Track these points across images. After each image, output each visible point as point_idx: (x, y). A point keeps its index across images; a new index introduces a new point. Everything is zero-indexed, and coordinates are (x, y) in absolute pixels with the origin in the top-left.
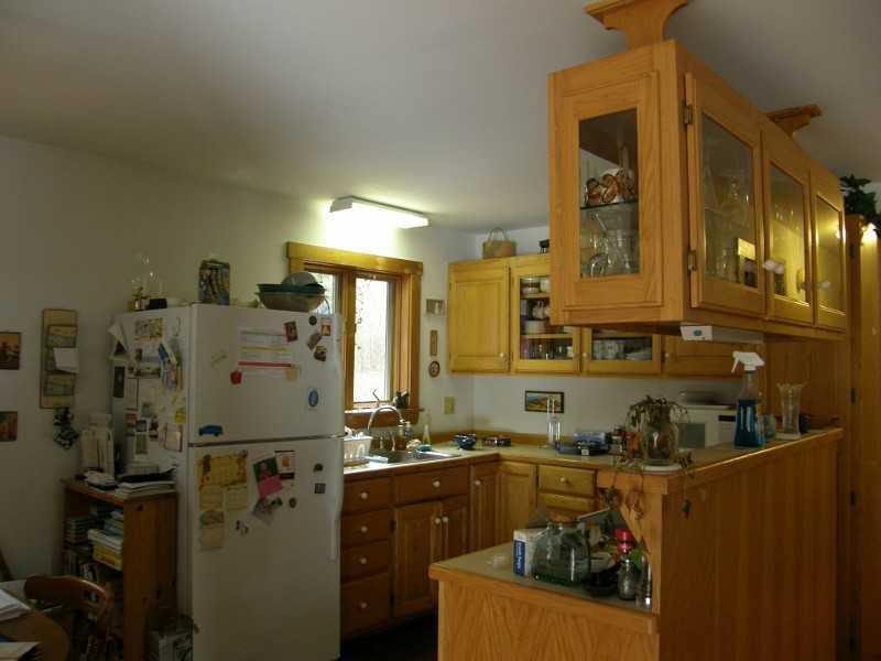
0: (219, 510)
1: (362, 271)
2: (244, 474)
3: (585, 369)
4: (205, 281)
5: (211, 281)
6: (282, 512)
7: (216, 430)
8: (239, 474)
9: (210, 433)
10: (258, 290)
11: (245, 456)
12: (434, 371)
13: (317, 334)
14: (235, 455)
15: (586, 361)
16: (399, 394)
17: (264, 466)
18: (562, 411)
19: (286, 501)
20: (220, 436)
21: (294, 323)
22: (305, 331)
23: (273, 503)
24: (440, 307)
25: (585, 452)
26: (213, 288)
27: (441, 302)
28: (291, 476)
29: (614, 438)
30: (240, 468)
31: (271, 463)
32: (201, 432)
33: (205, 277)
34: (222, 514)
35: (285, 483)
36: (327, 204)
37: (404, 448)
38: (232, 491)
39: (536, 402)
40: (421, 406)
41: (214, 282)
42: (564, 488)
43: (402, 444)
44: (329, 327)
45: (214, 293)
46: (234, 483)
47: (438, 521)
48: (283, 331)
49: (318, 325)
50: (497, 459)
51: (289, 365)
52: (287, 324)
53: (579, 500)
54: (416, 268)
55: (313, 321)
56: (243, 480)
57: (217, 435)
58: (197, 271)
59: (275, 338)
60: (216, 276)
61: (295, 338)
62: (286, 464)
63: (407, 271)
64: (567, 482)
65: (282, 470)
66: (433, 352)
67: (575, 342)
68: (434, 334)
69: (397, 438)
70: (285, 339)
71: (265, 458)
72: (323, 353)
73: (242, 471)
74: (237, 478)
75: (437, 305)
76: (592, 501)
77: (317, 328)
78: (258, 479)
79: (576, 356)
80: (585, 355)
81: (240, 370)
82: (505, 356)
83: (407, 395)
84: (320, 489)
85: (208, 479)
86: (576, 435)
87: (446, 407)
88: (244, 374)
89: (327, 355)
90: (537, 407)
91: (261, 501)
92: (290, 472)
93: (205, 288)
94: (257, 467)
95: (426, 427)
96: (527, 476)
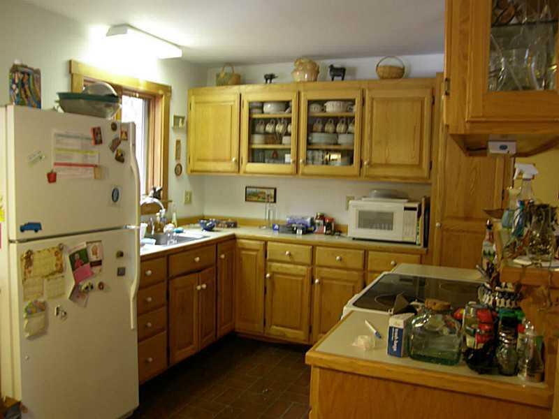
0: (41, 300)
1: (126, 90)
2: (61, 265)
3: (300, 172)
4: (17, 85)
5: (23, 85)
6: (94, 296)
7: (36, 227)
8: (56, 265)
9: (31, 229)
10: (58, 98)
11: (61, 249)
12: (178, 171)
13: (117, 139)
14: (53, 248)
15: (301, 166)
16: (154, 189)
17: (77, 256)
18: (275, 201)
19: (96, 285)
20: (39, 232)
21: (99, 129)
22: (109, 136)
23: (87, 288)
24: (183, 122)
25: (300, 232)
26: (25, 92)
27: (183, 118)
28: (99, 263)
29: (317, 221)
30: (58, 259)
31: (83, 254)
32: (22, 229)
33: (17, 81)
34: (44, 303)
35: (96, 269)
36: (105, 28)
37: (162, 231)
38: (51, 281)
39: (255, 194)
40: (170, 199)
41: (26, 86)
42: (288, 259)
43: (159, 228)
44: (126, 134)
45: (27, 97)
46: (53, 274)
47: (199, 288)
48: (91, 135)
49: (118, 131)
50: (233, 238)
51: (96, 166)
52: (94, 130)
53: (300, 267)
54: (167, 89)
55: (114, 127)
56: (61, 270)
57: (36, 231)
58: (7, 74)
59: (84, 141)
60: (28, 80)
61: (101, 142)
62: (95, 253)
63: (161, 92)
64: (290, 255)
65: (93, 258)
66: (178, 157)
67: (293, 151)
68: (178, 142)
69: (156, 223)
70: (93, 142)
71: (79, 249)
72: (122, 155)
73: (59, 262)
74: (55, 269)
75: (181, 120)
76: (310, 268)
77: (118, 132)
78: (73, 269)
79: (294, 162)
80: (301, 161)
81: (54, 171)
82: (236, 161)
83: (160, 190)
84: (121, 272)
85: (30, 272)
86: (288, 219)
87: (186, 199)
88: (58, 174)
89: (125, 158)
90: (255, 199)
91: (77, 287)
92: (99, 259)
93: (17, 92)
94: (72, 257)
95: (174, 215)
96: (257, 250)
